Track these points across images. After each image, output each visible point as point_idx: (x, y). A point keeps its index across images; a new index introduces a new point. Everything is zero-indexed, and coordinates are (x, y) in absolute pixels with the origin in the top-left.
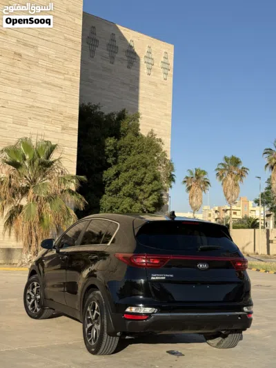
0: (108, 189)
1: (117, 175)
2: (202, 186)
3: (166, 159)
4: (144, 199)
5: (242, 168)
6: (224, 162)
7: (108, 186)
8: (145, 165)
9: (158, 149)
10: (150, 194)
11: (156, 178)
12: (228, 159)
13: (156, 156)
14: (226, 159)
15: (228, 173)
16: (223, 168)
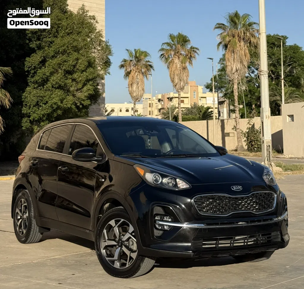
0: (32, 80)
1: (43, 62)
2: (143, 70)
3: (101, 41)
4: (77, 90)
5: (191, 48)
6: (169, 41)
7: (32, 77)
8: (77, 49)
9: (91, 29)
10: (84, 85)
11: (90, 64)
12: (174, 37)
13: (89, 37)
14: (172, 37)
15: (175, 54)
16: (169, 48)
